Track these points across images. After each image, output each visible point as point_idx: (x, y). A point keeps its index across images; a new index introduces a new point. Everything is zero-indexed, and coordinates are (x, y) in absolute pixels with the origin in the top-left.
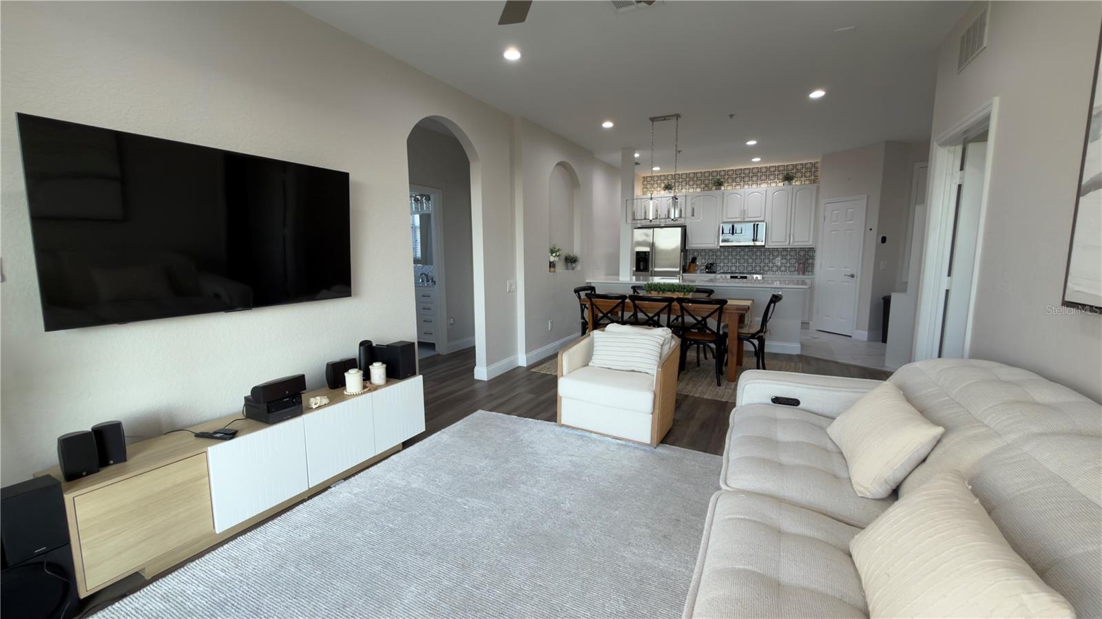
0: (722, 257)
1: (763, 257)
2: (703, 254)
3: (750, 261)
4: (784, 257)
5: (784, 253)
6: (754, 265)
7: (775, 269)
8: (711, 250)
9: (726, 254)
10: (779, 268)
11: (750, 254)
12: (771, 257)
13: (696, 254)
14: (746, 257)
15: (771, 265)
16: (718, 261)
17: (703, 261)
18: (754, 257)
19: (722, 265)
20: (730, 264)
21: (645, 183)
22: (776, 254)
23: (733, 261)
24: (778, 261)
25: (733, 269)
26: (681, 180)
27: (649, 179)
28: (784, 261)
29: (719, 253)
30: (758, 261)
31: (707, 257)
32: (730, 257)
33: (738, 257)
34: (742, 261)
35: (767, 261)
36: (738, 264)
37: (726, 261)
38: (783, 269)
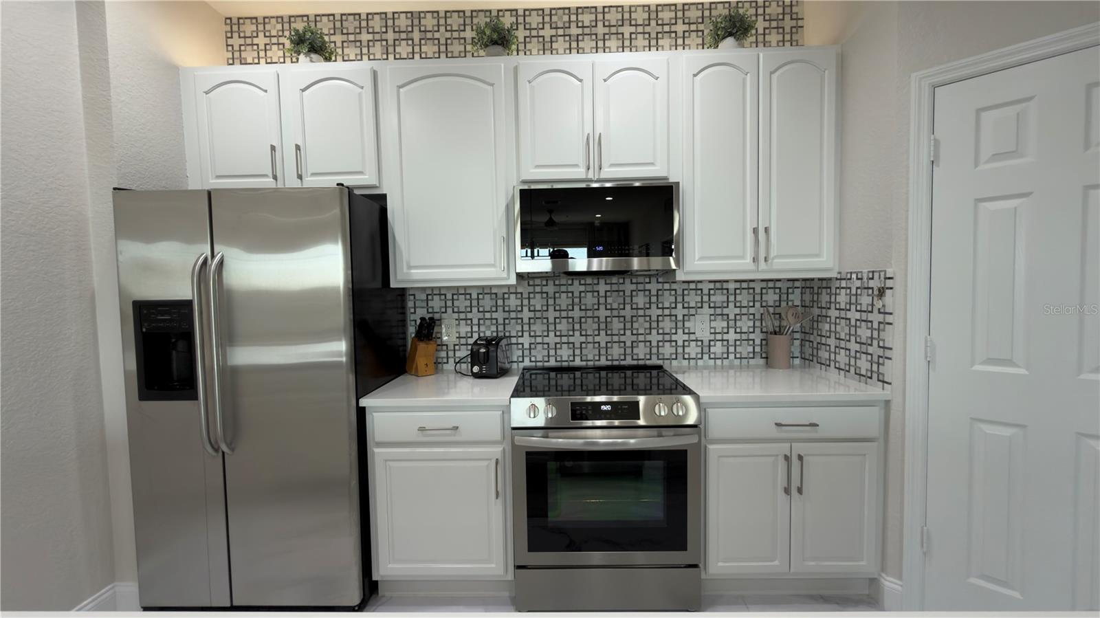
0: (526, 314)
1: (654, 312)
2: (462, 303)
3: (616, 325)
4: (718, 312)
5: (718, 298)
6: (628, 338)
7: (693, 350)
8: (485, 291)
9: (538, 303)
10: (705, 348)
11: (613, 301)
12: (680, 312)
13: (436, 303)
14: (603, 313)
15: (680, 337)
16: (514, 329)
17: (464, 329)
18: (628, 312)
19: (526, 341)
20: (552, 339)
21: (236, 41)
22: (693, 299)
23: (563, 326)
24: (702, 326)
25: (565, 353)
26: (365, 37)
27: (249, 28)
28: (720, 324)
29: (513, 302)
30: (641, 326)
31: (475, 315)
32: (551, 315)
33: (577, 313)
34: (590, 326)
35: (667, 325)
36: (577, 339)
37: (538, 328)
38: (718, 349)
